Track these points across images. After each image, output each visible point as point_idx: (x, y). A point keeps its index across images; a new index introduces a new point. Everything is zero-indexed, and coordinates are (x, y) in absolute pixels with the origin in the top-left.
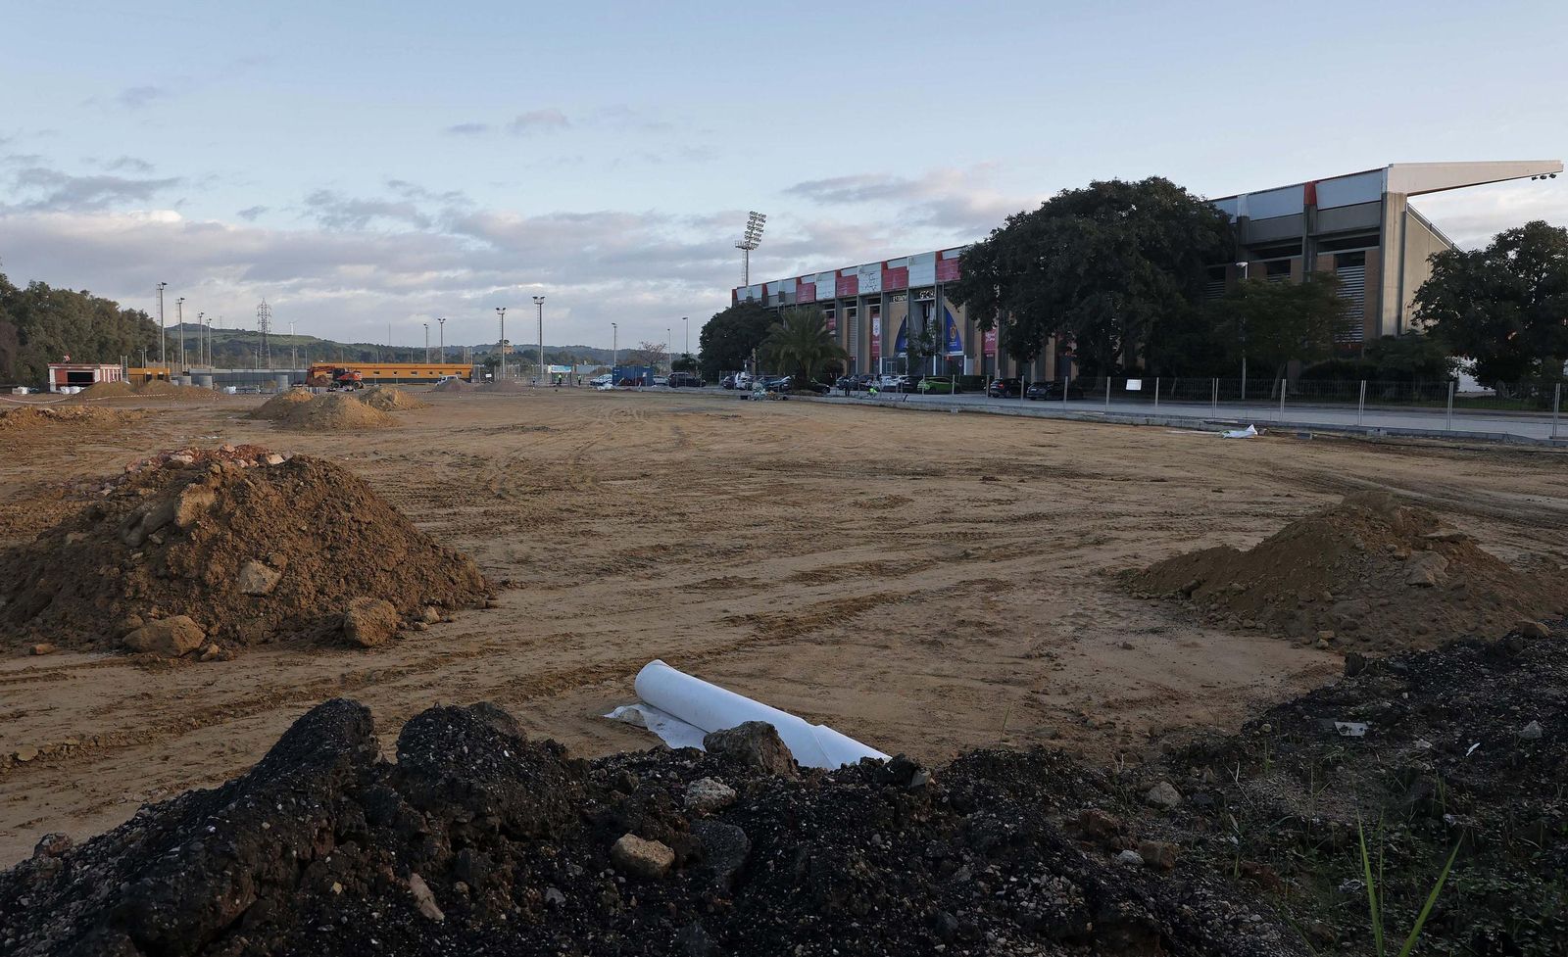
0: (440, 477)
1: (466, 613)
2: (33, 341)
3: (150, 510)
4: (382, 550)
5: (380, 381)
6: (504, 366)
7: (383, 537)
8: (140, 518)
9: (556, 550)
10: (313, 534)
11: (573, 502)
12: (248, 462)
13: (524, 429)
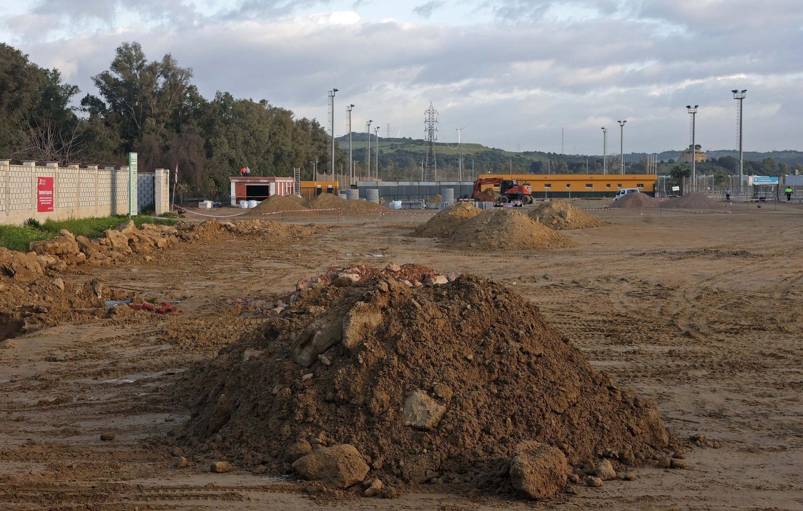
0: (618, 308)
1: (647, 471)
2: (217, 154)
3: (320, 329)
4: (553, 389)
5: (551, 195)
6: (695, 177)
7: (554, 373)
8: (311, 336)
9: (757, 403)
10: (479, 365)
11: (779, 346)
12: (412, 282)
13: (718, 254)
